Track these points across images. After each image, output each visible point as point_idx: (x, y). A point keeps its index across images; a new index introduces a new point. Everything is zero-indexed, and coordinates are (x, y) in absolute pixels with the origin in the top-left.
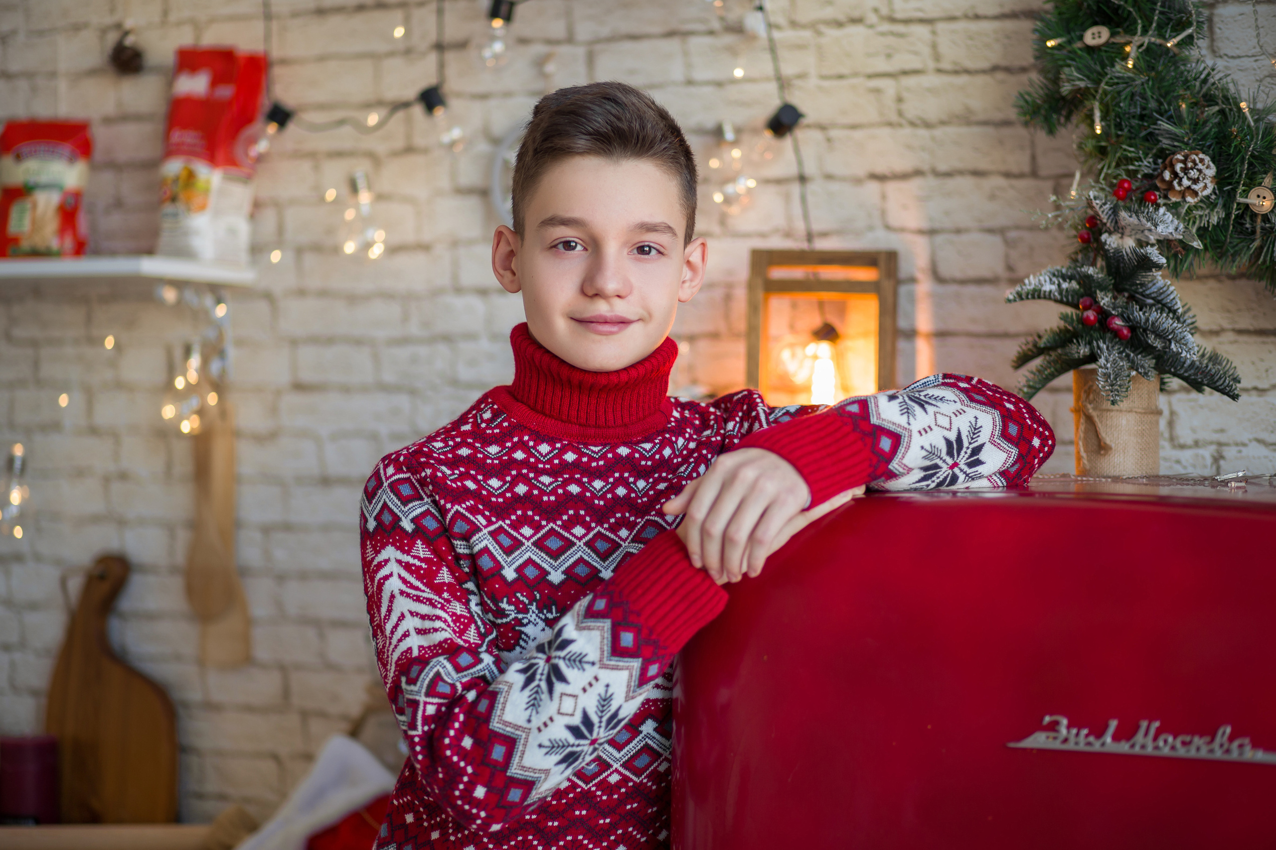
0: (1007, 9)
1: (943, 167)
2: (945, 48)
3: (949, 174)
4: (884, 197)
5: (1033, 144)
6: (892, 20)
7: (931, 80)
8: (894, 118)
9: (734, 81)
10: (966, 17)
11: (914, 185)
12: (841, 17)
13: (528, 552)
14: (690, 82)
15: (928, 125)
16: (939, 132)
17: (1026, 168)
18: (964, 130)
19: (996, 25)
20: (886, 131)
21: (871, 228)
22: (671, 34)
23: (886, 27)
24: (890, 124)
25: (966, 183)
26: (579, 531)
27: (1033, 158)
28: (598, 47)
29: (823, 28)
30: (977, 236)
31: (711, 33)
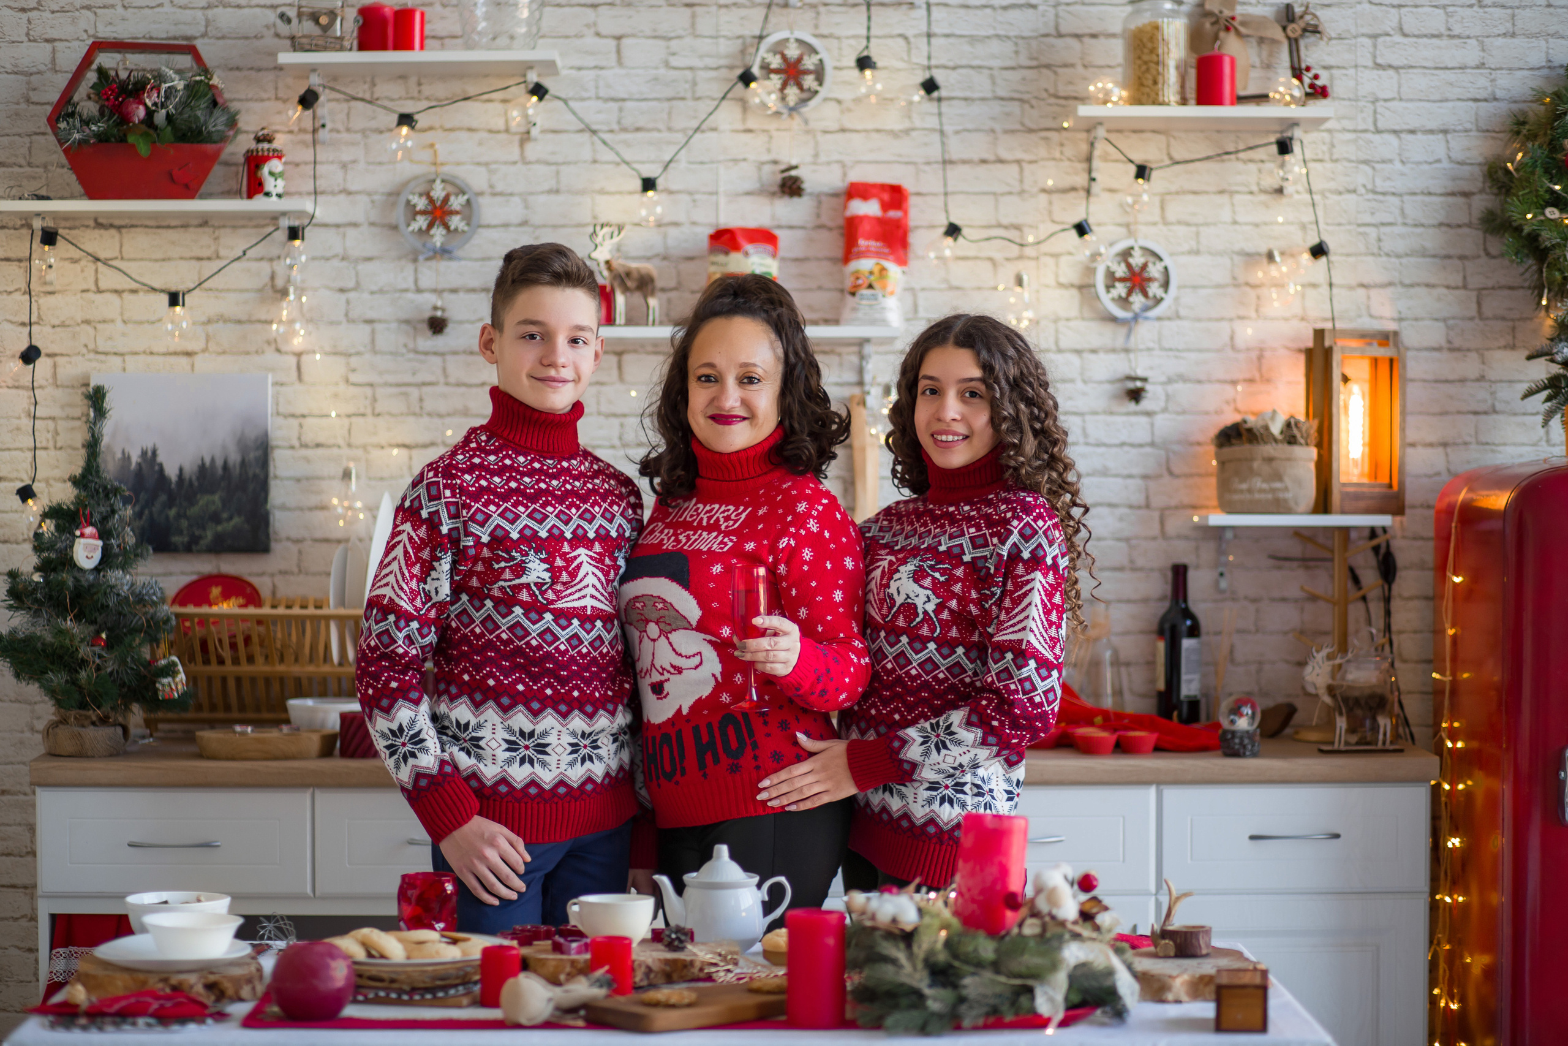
0: (1449, 190)
1: (1407, 281)
2: (1408, 210)
3: (1412, 286)
4: (1369, 298)
5: (1464, 269)
6: (1375, 192)
7: (1399, 229)
8: (1376, 251)
9: (1277, 223)
10: (1423, 193)
11: (1390, 291)
12: (1341, 189)
13: (525, 520)
14: (1235, 223)
15: (1398, 256)
16: (1404, 260)
17: (1460, 284)
18: (1421, 260)
19: (1442, 199)
20: (1370, 259)
21: (1360, 316)
22: (1222, 192)
23: (1371, 196)
24: (1373, 254)
25: (1422, 291)
26: (550, 509)
27: (1465, 278)
28: (1168, 197)
29: (1328, 194)
30: (1428, 323)
31: (1251, 193)
